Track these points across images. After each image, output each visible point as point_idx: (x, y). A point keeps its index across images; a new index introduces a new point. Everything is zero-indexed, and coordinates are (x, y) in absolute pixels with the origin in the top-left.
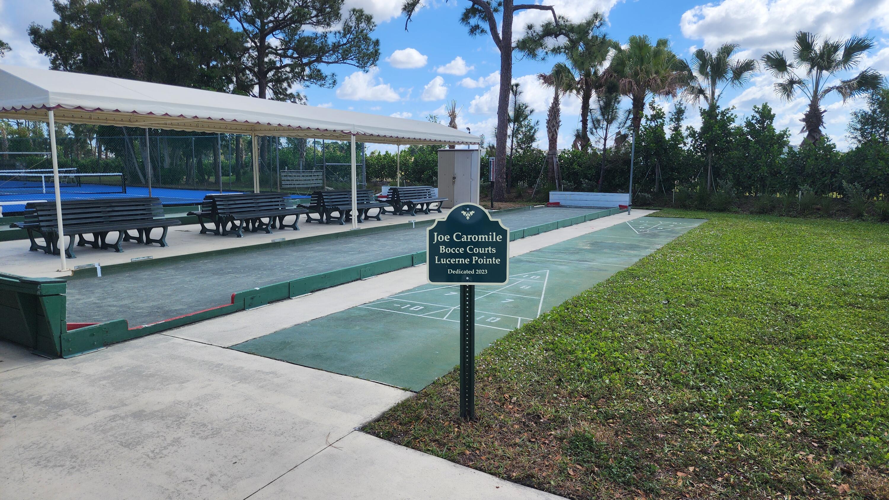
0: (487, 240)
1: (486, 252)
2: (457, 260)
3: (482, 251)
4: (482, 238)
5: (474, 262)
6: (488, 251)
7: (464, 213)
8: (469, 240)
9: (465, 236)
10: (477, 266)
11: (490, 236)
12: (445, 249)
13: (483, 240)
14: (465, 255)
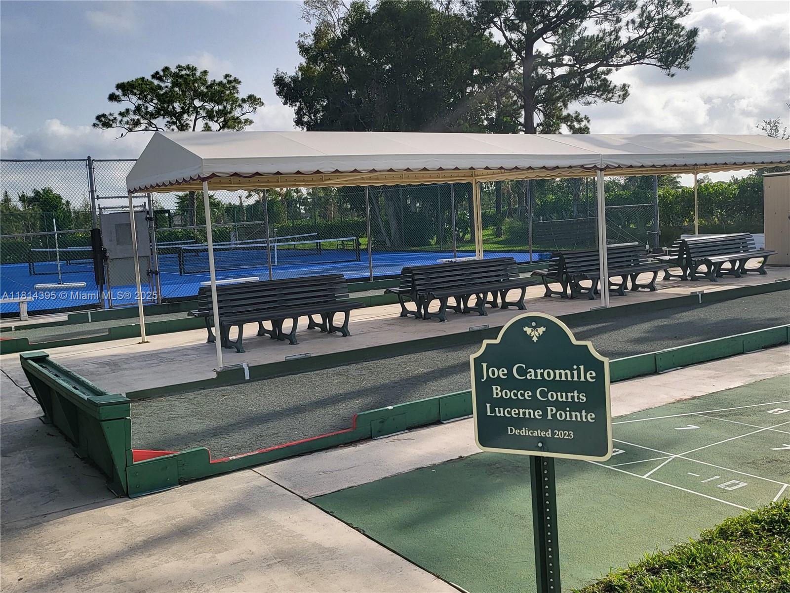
0: (569, 379)
1: (570, 400)
2: (521, 411)
3: (562, 397)
4: (560, 374)
5: (549, 417)
6: (573, 397)
7: (528, 330)
8: (539, 378)
9: (532, 370)
10: (555, 424)
11: (575, 372)
12: (501, 391)
13: (563, 378)
14: (534, 404)
